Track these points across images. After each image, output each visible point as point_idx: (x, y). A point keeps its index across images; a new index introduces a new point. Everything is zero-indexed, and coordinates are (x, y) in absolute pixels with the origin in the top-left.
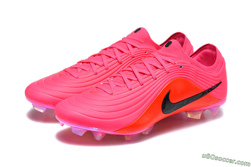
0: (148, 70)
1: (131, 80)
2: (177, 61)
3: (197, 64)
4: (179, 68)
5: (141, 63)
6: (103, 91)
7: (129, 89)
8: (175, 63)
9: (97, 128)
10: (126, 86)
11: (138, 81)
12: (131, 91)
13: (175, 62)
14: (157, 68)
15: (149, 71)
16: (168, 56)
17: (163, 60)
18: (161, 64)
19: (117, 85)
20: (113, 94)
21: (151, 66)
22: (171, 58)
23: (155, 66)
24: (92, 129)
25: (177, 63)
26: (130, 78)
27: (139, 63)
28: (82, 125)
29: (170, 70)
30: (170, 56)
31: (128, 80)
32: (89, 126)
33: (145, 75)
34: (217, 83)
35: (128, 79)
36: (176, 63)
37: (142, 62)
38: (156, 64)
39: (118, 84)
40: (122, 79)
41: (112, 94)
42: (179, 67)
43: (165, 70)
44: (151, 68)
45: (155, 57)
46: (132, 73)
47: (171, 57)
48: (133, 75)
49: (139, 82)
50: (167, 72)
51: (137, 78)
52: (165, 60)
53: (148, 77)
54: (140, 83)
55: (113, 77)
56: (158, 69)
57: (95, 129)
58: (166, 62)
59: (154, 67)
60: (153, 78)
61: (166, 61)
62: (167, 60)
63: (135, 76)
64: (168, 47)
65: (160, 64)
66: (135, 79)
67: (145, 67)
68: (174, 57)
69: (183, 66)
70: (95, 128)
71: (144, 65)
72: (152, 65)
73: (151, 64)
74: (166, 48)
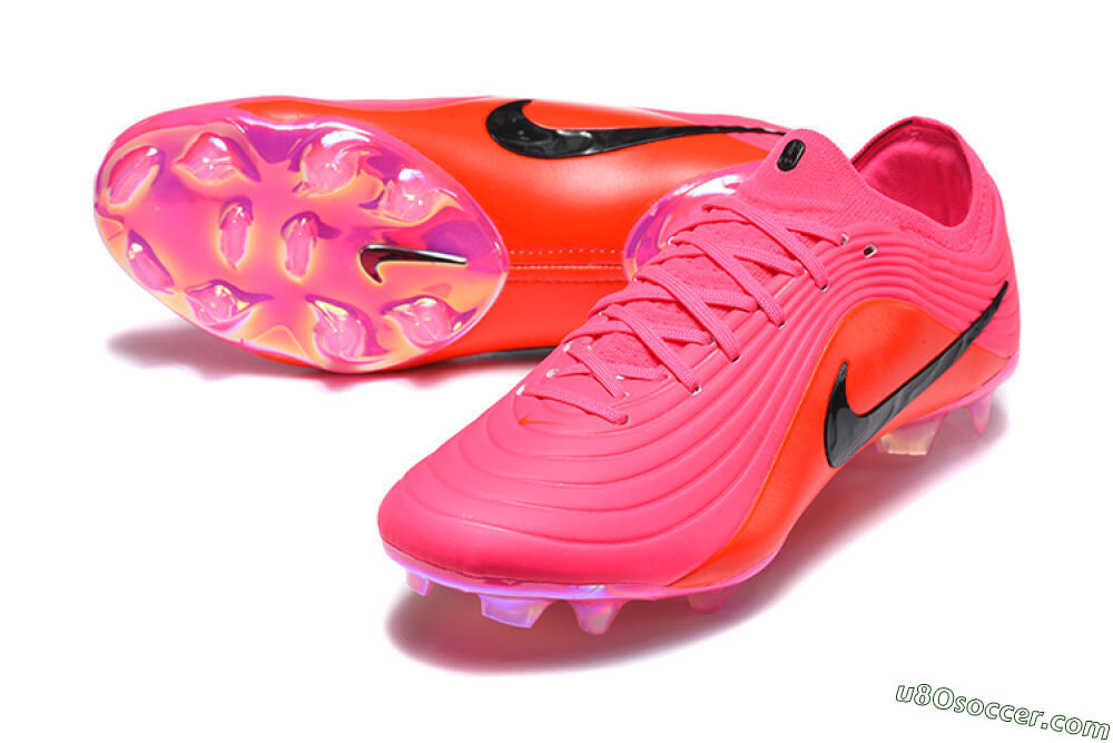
0: (739, 285)
1: (682, 344)
2: (845, 229)
3: (918, 225)
4: (862, 258)
5: (693, 257)
6: (581, 411)
7: (687, 387)
8: (844, 239)
9: (602, 587)
10: (670, 376)
11: (714, 344)
12: (696, 393)
13: (840, 235)
14: (773, 272)
15: (746, 293)
16: (801, 211)
17: (790, 230)
18: (785, 249)
19: (630, 375)
20: (630, 420)
21: (748, 268)
22: (818, 214)
23: (762, 266)
24: (582, 591)
25: (850, 240)
26: (673, 336)
27: (682, 257)
28: (537, 582)
29: (831, 273)
30: (811, 210)
31: (665, 344)
32: (569, 584)
33: (735, 312)
34: (994, 291)
35: (666, 340)
36: (847, 238)
37: (699, 252)
38: (763, 251)
39: (633, 371)
40: (640, 346)
41: (624, 421)
42: (862, 253)
43: (812, 277)
44: (750, 277)
45: (750, 218)
46: (672, 308)
47: (818, 210)
48: (679, 320)
49: (719, 346)
50: (822, 285)
51: (703, 328)
52: (797, 232)
53: (746, 319)
54: (725, 352)
55: (590, 339)
56: (780, 278)
57: (593, 590)
58: (805, 239)
59: (761, 271)
60: (770, 320)
61: (803, 234)
62: (807, 231)
63: (692, 323)
64: (792, 171)
65: (782, 250)
66: (698, 335)
67: (720, 271)
68: (830, 211)
69: (877, 246)
70: (594, 587)
71: (712, 266)
72: (752, 261)
73: (744, 256)
74: (786, 173)
